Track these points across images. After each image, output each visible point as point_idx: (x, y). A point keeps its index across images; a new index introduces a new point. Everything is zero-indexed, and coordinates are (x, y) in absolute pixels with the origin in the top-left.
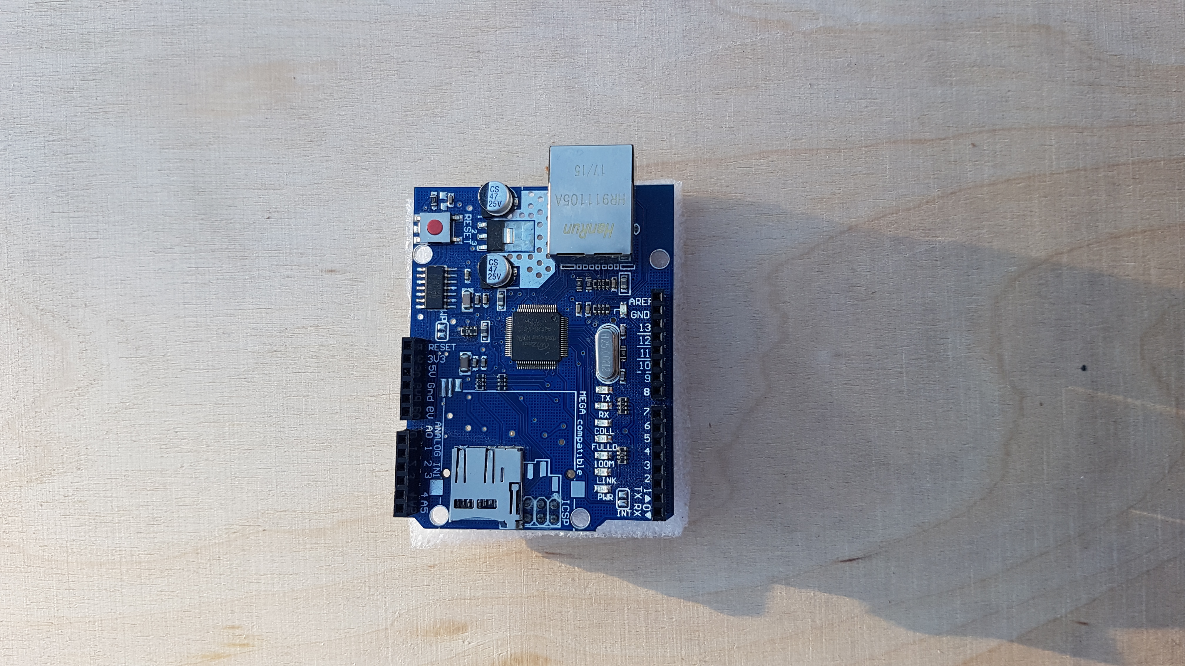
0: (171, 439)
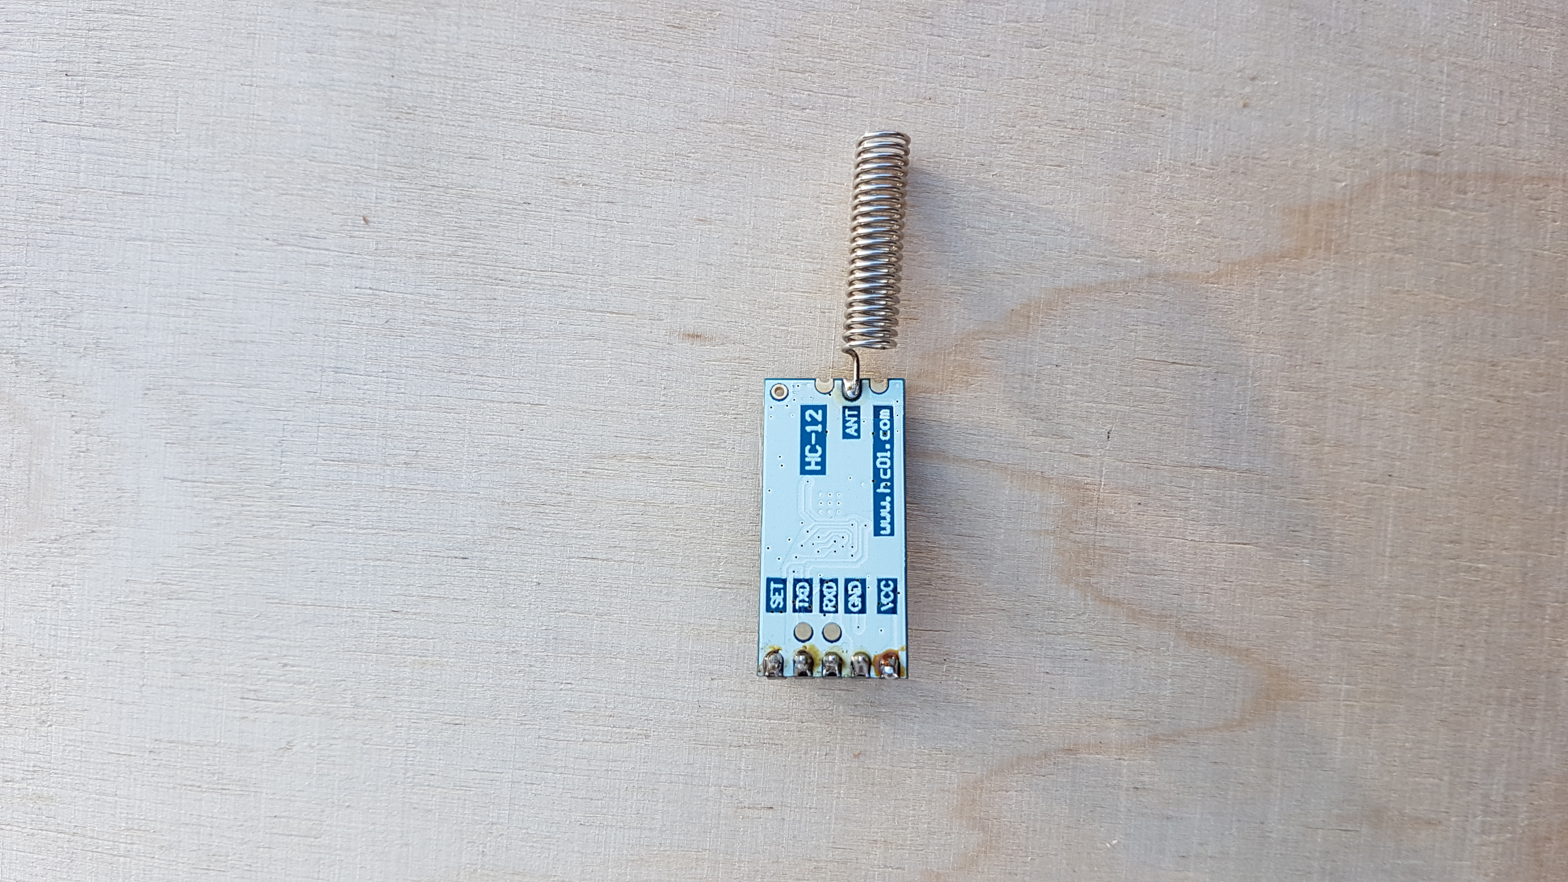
0: (269, 680)
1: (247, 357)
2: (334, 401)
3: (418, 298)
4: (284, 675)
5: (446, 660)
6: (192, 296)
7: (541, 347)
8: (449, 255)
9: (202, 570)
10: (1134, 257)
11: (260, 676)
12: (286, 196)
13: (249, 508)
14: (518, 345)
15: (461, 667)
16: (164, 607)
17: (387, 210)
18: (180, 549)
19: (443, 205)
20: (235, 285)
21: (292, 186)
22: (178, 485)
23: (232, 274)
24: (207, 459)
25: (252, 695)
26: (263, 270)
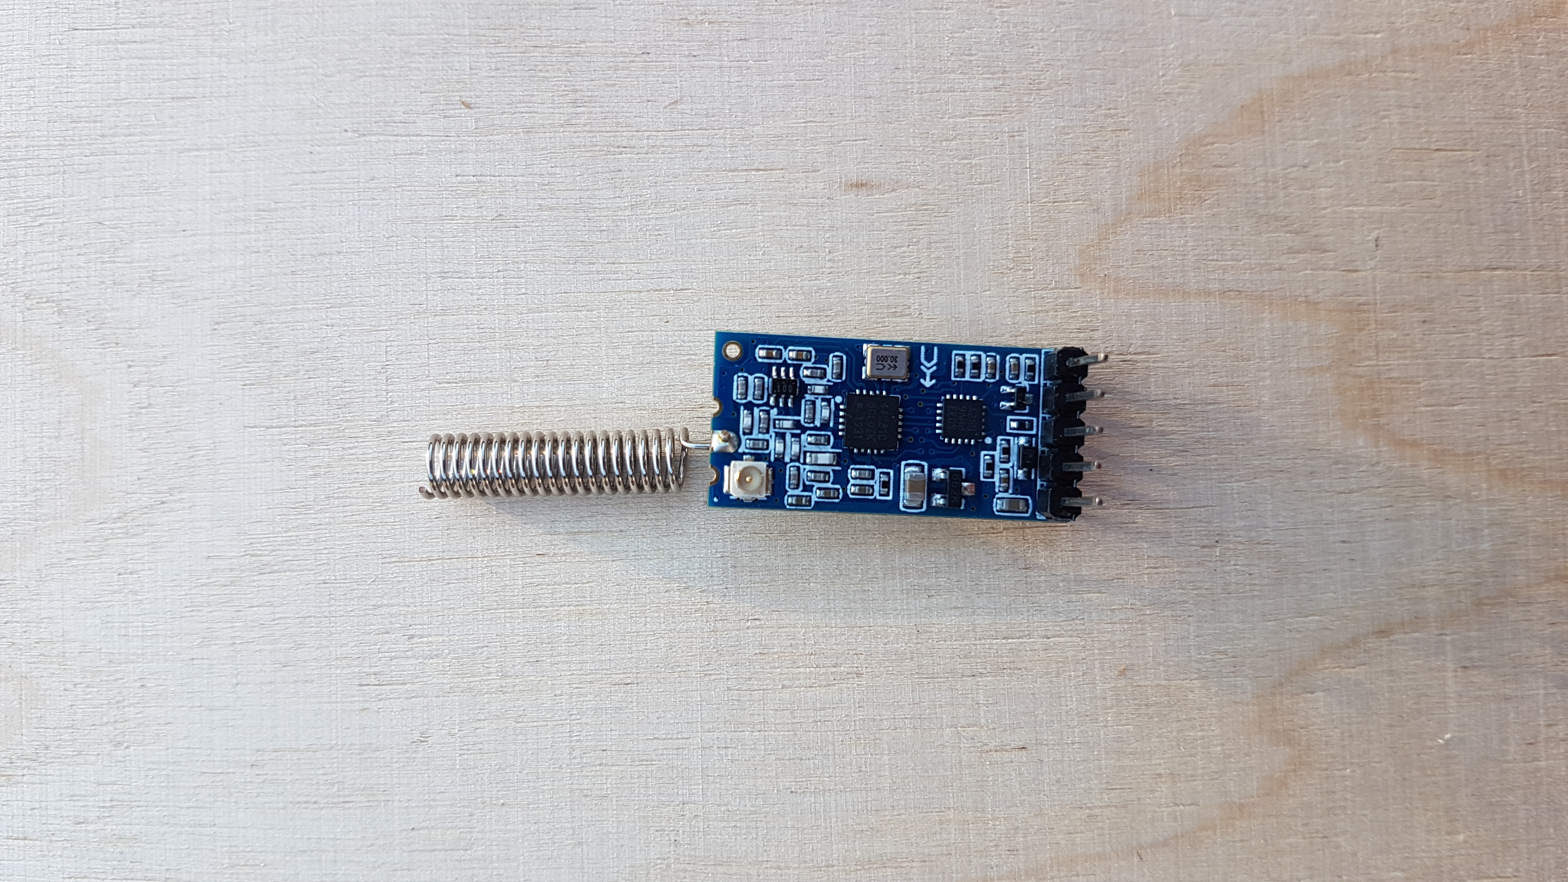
1: (335, 272)
2: (444, 311)
3: (530, 179)
4: (412, 649)
5: (607, 607)
6: (261, 207)
7: (679, 221)
8: (562, 126)
9: (300, 533)
10: (1371, 32)
11: (380, 655)
12: (365, 79)
13: (353, 451)
14: (653, 222)
15: (625, 614)
16: (255, 584)
17: (485, 81)
18: (270, 511)
19: (549, 68)
20: (312, 189)
21: (370, 66)
22: (262, 433)
23: (307, 176)
24: (295, 398)
25: (372, 680)
26: (343, 167)
